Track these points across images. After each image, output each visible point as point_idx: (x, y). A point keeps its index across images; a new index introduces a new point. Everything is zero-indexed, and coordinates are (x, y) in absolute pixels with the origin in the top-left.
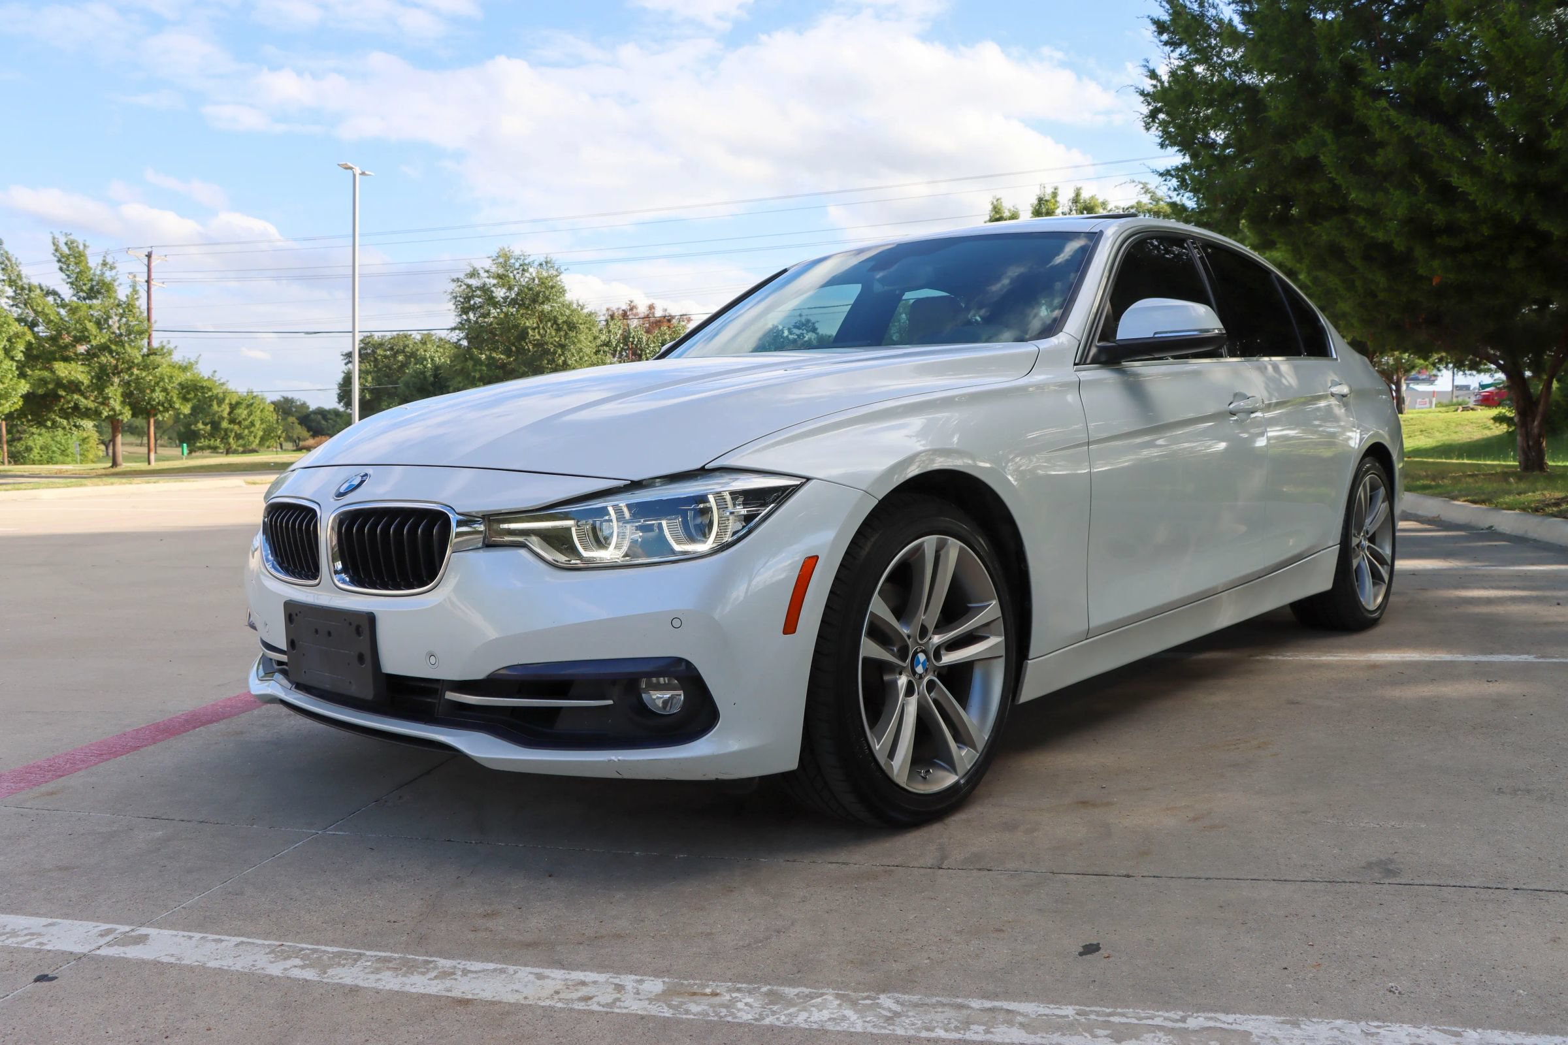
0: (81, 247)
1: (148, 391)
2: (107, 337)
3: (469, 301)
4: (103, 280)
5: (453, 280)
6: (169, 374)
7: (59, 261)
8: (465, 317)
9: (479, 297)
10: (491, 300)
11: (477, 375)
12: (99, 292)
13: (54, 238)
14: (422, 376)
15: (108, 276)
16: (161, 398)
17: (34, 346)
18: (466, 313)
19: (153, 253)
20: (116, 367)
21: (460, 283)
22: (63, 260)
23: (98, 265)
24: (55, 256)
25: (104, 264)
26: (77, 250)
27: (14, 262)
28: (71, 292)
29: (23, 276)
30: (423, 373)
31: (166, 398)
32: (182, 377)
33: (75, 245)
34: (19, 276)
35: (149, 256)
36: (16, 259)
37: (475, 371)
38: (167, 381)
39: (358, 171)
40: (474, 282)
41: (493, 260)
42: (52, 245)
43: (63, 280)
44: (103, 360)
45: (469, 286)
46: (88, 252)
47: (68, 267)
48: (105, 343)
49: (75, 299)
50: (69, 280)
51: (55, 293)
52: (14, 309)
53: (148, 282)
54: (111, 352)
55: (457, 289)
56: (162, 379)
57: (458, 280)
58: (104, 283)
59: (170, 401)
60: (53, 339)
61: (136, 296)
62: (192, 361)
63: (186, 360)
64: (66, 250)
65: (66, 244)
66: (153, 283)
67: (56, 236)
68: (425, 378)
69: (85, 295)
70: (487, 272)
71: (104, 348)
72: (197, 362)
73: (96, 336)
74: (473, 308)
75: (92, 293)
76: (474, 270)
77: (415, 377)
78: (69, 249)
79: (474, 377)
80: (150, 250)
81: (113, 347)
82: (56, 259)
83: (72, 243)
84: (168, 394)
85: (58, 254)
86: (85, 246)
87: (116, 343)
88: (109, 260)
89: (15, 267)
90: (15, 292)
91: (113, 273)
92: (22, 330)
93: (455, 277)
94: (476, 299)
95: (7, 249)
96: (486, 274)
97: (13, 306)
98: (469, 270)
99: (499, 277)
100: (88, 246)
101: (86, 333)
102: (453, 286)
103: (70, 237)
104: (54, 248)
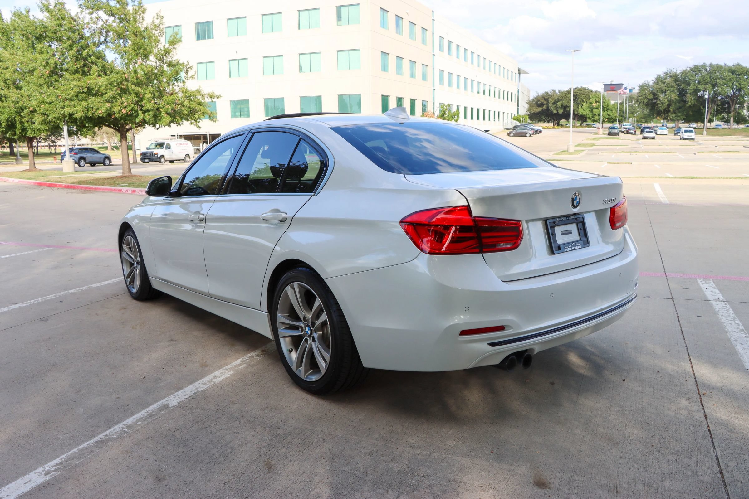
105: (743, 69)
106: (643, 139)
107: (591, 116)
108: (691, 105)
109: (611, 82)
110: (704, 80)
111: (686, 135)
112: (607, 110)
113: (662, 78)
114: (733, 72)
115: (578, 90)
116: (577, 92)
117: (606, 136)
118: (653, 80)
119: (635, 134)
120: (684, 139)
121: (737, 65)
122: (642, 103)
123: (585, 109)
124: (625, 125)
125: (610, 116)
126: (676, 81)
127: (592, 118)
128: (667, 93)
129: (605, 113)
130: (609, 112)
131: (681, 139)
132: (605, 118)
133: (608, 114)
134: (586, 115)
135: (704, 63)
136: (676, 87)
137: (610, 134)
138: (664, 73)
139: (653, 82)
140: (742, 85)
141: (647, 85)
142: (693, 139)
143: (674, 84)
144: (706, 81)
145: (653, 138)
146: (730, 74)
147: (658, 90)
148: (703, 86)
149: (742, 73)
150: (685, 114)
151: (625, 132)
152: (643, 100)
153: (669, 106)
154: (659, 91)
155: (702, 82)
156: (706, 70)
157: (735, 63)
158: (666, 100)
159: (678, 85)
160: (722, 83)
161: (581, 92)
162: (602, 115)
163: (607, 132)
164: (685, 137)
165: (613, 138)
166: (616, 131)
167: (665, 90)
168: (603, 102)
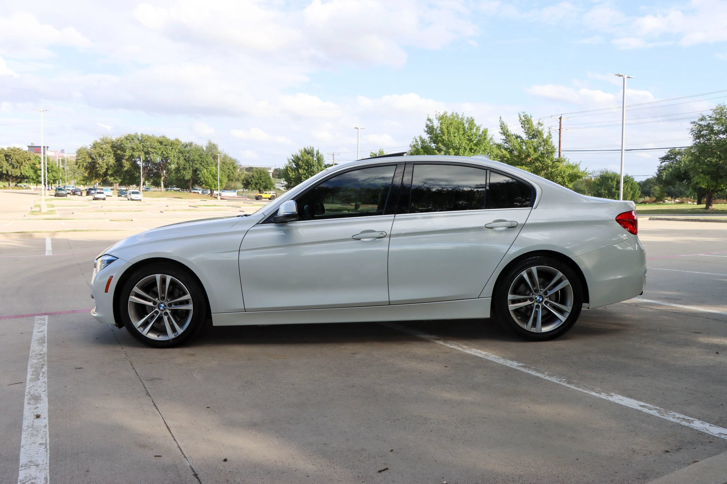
0: (529, 117)
1: (556, 177)
2: (538, 155)
3: (700, 132)
4: (538, 130)
5: (692, 123)
6: (564, 170)
7: (522, 124)
8: (698, 141)
9: (706, 130)
10: (712, 131)
11: (701, 170)
12: (537, 136)
13: (519, 114)
14: (678, 170)
15: (540, 128)
16: (560, 180)
17: (510, 159)
18: (699, 139)
19: (562, 117)
20: (542, 167)
21: (695, 124)
22: (523, 123)
23: (537, 124)
24: (520, 122)
25: (539, 123)
26: (528, 118)
27: (505, 125)
28: (526, 136)
29: (509, 131)
30: (679, 169)
31: (562, 180)
32: (570, 171)
33: (527, 116)
34: (507, 131)
35: (560, 118)
36: (506, 124)
37: (700, 168)
38: (563, 173)
39: (626, 76)
40: (703, 123)
41: (714, 111)
42: (519, 117)
43: (523, 131)
44: (537, 164)
45: (700, 125)
46: (532, 119)
47: (525, 126)
48: (537, 157)
49: (527, 139)
50: (525, 131)
51: (519, 137)
52: (506, 144)
53: (560, 130)
54: (540, 161)
55: (694, 127)
56: (561, 172)
57: (694, 122)
58: (539, 131)
59: (564, 182)
60: (518, 156)
61: (550, 137)
62: (577, 164)
63: (575, 163)
64: (523, 119)
65: (524, 116)
66: (562, 130)
67: (520, 114)
68: (680, 171)
69: (531, 137)
70: (710, 117)
71: (537, 159)
72: (579, 164)
73: (533, 155)
74: (702, 136)
75: (534, 136)
76: (703, 117)
77: (675, 171)
78: (525, 118)
79: (699, 171)
80: (561, 116)
81: (540, 159)
82: (520, 123)
83: (526, 116)
84: (563, 179)
85: (521, 121)
86: (531, 116)
87: (541, 157)
88: (541, 122)
89: (506, 127)
90: (506, 137)
91: (542, 127)
92: (505, 153)
93: (693, 121)
94: (704, 131)
95: (503, 121)
96: (710, 119)
97: (505, 143)
98: (700, 117)
99: (716, 119)
100: (532, 117)
101: (529, 153)
102: (691, 126)
103: (525, 113)
104: (519, 118)
105: (168, 141)
106: (93, 200)
107: (35, 178)
108: (128, 169)
109: (32, 144)
110: (137, 148)
111: (134, 196)
112: (52, 171)
113: (99, 143)
114: (161, 143)
115: (11, 150)
116: (11, 153)
117: (53, 197)
118: (90, 145)
119: (81, 195)
120: (132, 200)
121: (163, 137)
122: (81, 166)
123: (27, 170)
124: (69, 187)
125: (55, 177)
126: (113, 147)
127: (37, 180)
128: (105, 157)
129: (50, 175)
130: (54, 174)
131: (128, 200)
132: (51, 180)
133: (53, 176)
134: (30, 176)
135: (136, 133)
136: (113, 152)
137: (57, 195)
138: (101, 139)
139: (90, 146)
140: (169, 154)
141: (84, 149)
142: (140, 200)
143: (111, 150)
144: (140, 149)
145: (104, 199)
146: (159, 144)
147: (96, 154)
148: (138, 153)
149: (168, 144)
150: (122, 177)
151: (71, 193)
152: (82, 163)
153: (107, 169)
154: (97, 156)
155: (136, 149)
156: (138, 139)
157: (161, 135)
158: (105, 164)
159: (115, 151)
160: (153, 151)
161: (15, 152)
162: (47, 176)
163: (54, 194)
164: (133, 198)
165: (62, 199)
166: (64, 192)
167: (102, 155)
168: (48, 164)
